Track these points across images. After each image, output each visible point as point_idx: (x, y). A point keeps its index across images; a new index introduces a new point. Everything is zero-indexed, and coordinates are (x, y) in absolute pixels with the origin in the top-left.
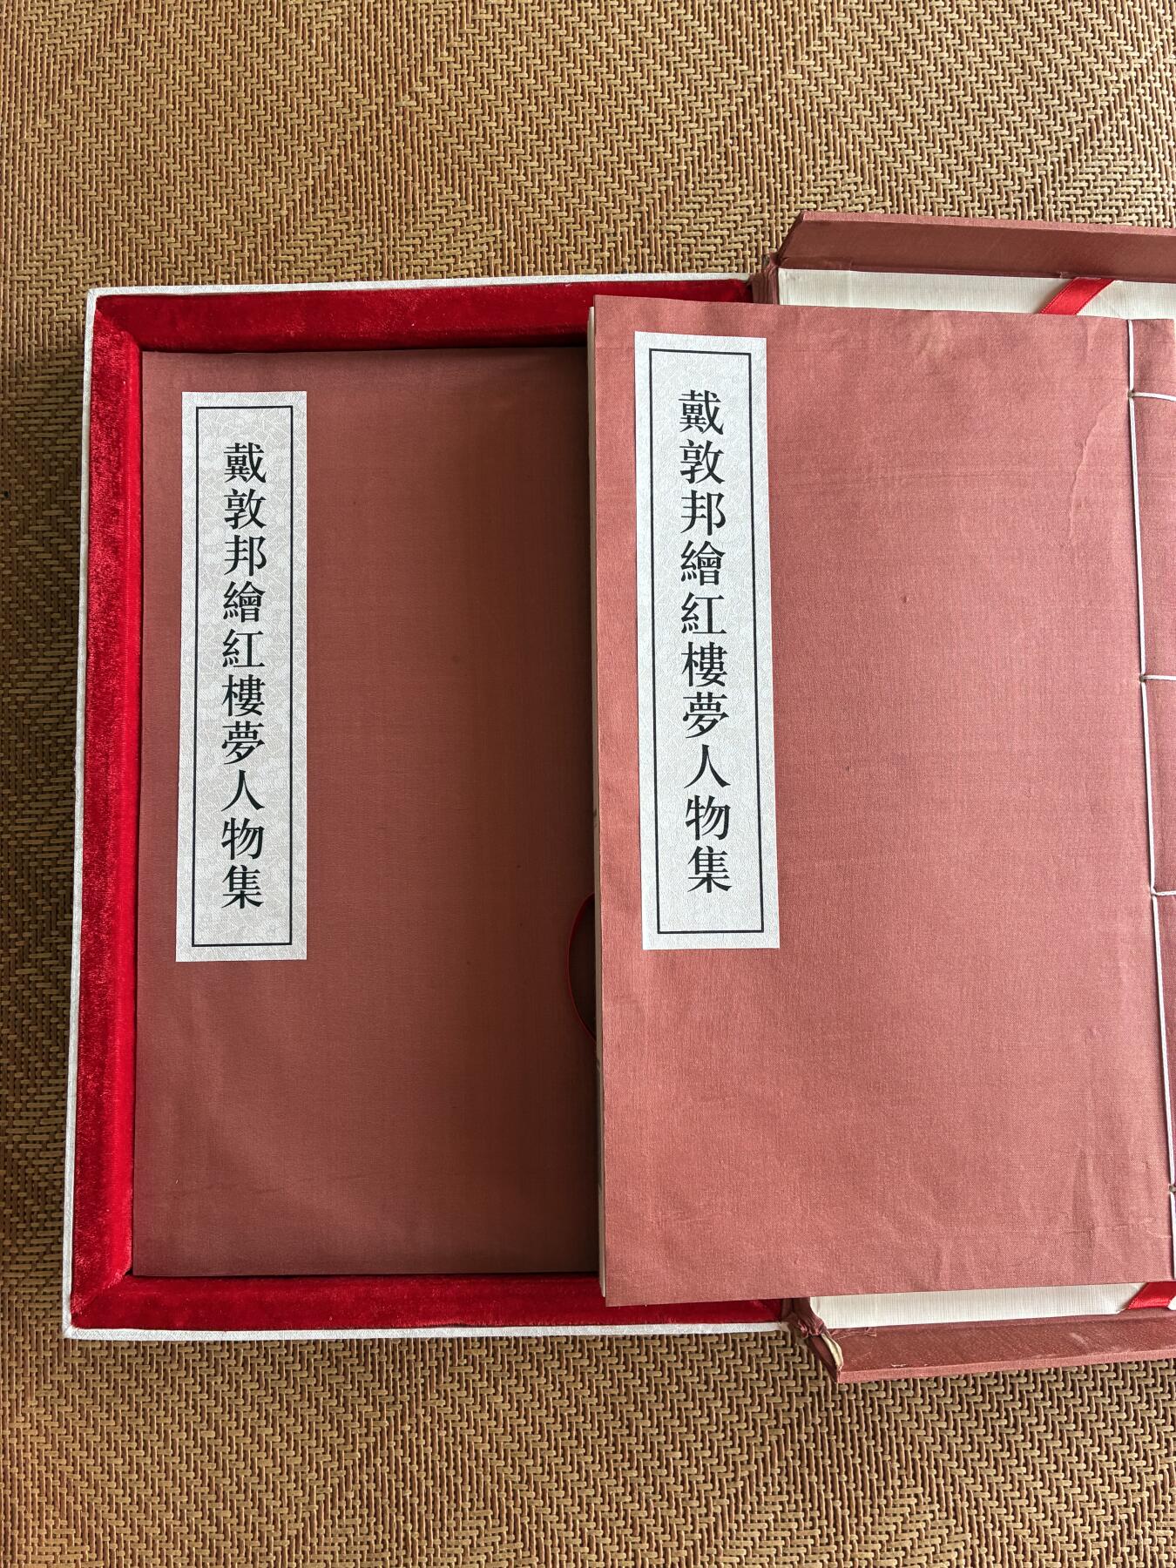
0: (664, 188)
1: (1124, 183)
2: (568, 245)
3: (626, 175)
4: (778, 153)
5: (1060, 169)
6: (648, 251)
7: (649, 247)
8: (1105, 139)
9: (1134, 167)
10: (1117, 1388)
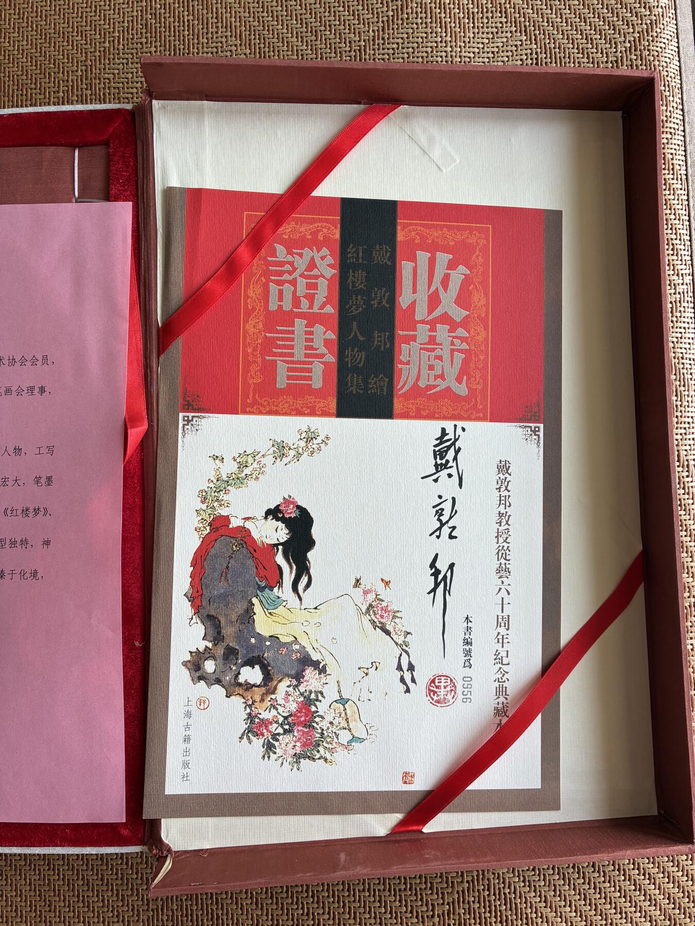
0: (102, 49)
1: (423, 45)
2: (35, 89)
3: (77, 41)
4: (182, 24)
5: (378, 35)
6: (90, 92)
7: (91, 89)
8: (412, 13)
9: (431, 33)
10: (379, 890)
